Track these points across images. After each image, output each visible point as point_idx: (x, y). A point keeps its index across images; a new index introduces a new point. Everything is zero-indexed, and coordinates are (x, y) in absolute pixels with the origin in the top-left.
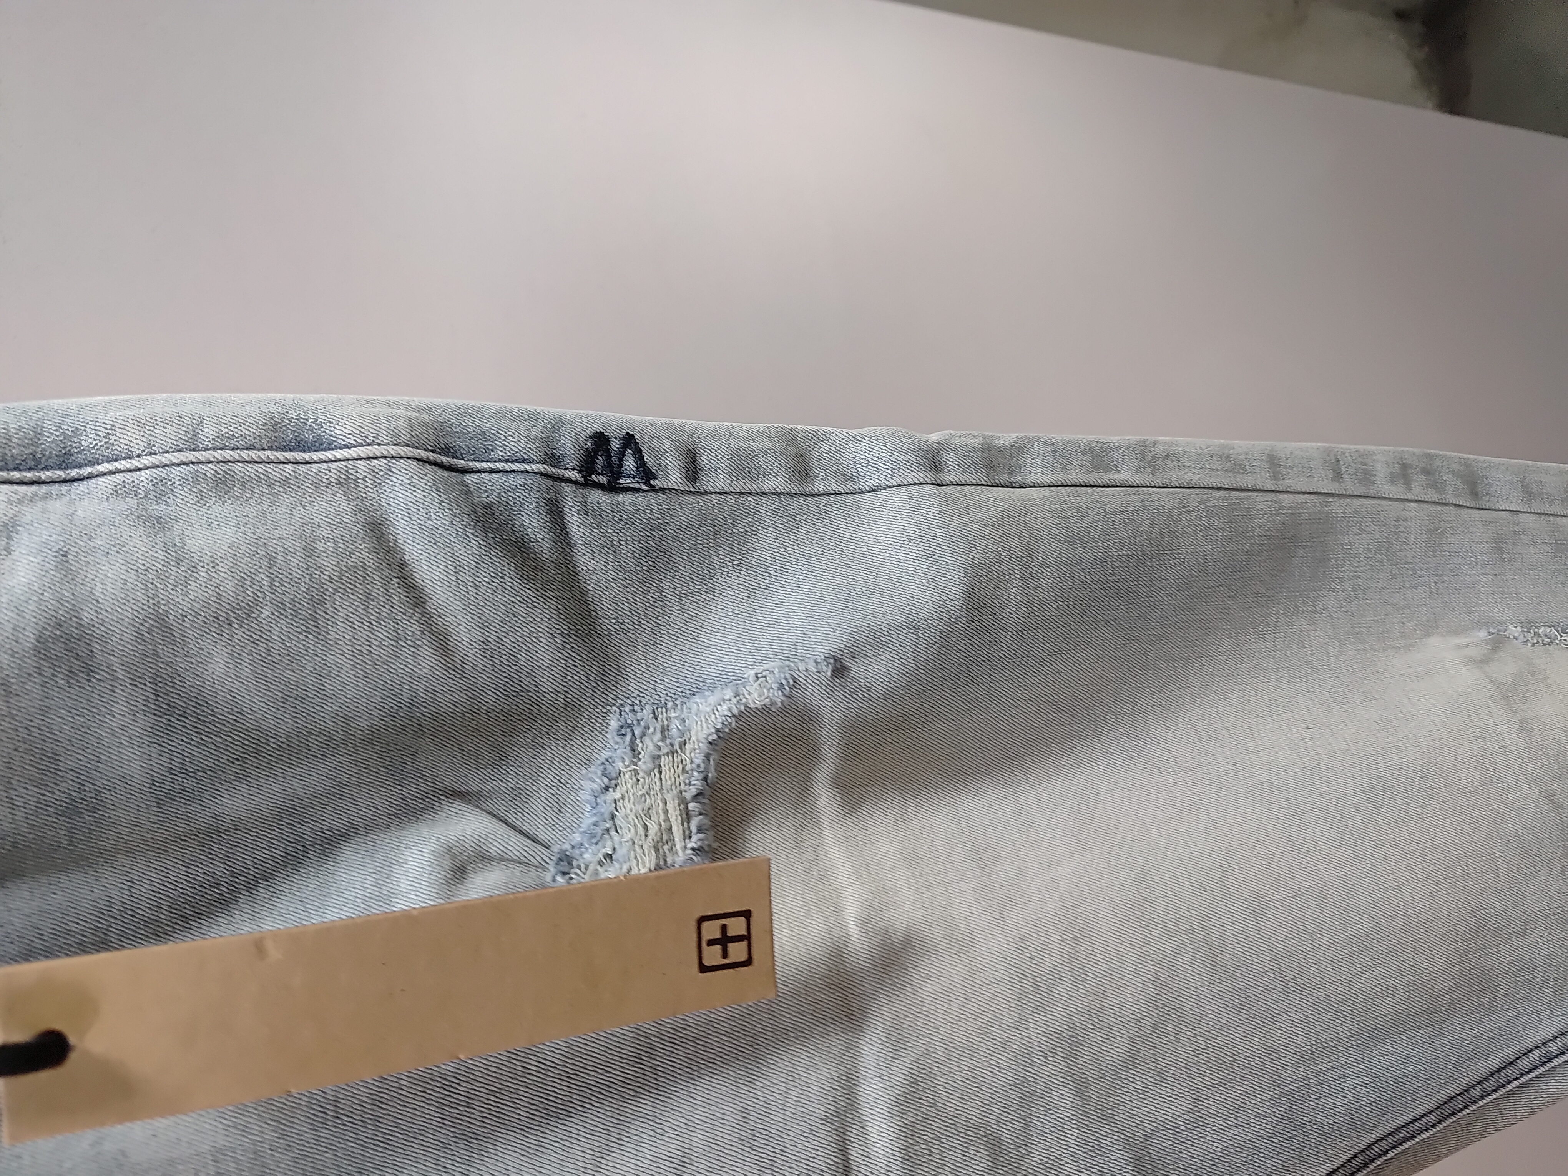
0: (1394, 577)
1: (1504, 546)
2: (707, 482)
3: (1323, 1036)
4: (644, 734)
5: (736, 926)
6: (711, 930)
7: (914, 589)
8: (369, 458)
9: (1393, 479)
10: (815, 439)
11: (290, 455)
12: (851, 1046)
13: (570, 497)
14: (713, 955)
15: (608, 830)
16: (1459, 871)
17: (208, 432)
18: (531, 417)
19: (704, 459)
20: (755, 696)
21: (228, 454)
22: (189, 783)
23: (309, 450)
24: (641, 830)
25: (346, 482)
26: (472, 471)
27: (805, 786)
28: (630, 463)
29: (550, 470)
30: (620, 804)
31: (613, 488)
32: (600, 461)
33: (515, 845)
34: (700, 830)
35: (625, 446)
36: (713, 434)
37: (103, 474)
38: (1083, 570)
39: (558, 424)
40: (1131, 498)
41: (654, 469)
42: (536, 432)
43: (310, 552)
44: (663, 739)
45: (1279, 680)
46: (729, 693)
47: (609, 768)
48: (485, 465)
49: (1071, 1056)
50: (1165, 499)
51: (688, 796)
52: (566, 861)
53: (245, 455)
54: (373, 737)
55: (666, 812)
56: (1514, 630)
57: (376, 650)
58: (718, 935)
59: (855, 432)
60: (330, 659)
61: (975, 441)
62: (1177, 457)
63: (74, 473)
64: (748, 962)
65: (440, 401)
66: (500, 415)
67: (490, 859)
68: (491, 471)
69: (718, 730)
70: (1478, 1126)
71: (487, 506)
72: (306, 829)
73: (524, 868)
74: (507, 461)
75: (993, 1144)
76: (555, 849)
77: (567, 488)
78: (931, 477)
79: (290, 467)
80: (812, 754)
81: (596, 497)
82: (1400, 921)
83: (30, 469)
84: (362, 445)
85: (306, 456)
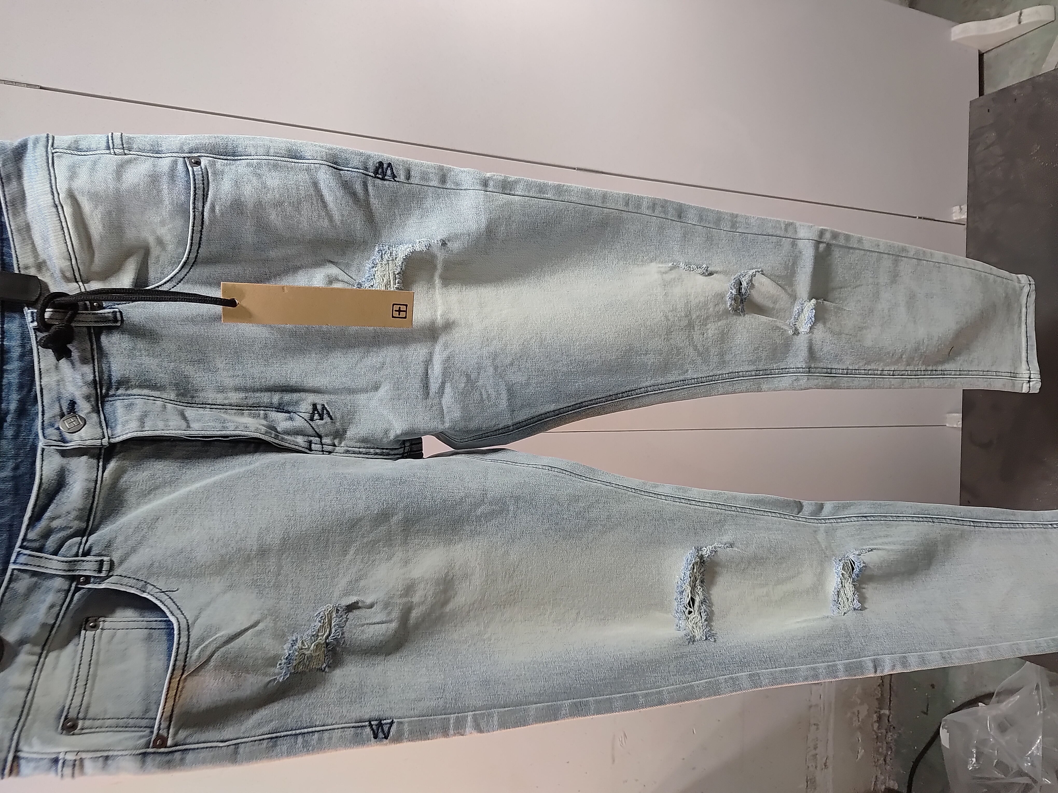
0: (643, 241)
1: (687, 236)
2: (412, 181)
3: (572, 370)
4: (385, 254)
5: (403, 308)
6: (396, 307)
7: (471, 223)
8: (314, 164)
9: (648, 208)
10: (449, 170)
11: (293, 160)
12: (433, 346)
13: (370, 181)
14: (396, 314)
15: (372, 279)
16: (627, 332)
17: (272, 151)
18: (361, 154)
19: (412, 173)
20: (418, 248)
21: (277, 158)
22: (262, 246)
23: (298, 159)
24: (382, 280)
25: (308, 170)
26: (342, 170)
27: (432, 277)
28: (389, 172)
29: (365, 172)
30: (376, 272)
31: (383, 179)
32: (380, 171)
33: (346, 278)
34: (398, 283)
35: (388, 167)
36: (416, 165)
37: (243, 159)
38: (527, 225)
39: (369, 157)
40: (550, 203)
41: (396, 175)
42: (362, 159)
43: (298, 189)
44: (391, 256)
45: (593, 269)
46: (410, 246)
47: (374, 261)
48: (346, 169)
49: (494, 359)
50: (561, 205)
51: (396, 273)
52: (360, 284)
53: (282, 159)
54: (310, 242)
55: (389, 276)
56: (682, 265)
57: (313, 218)
58: (398, 309)
59: (462, 169)
60: (301, 219)
61: (501, 178)
62: (570, 191)
63: (236, 158)
64: (405, 318)
65: (335, 146)
66: (352, 153)
67: (339, 281)
68: (348, 171)
69: (406, 256)
70: (622, 406)
71: (346, 181)
72: (289, 264)
73: (348, 285)
74: (353, 168)
75: (468, 376)
76: (357, 281)
77: (369, 178)
78: (483, 188)
79: (293, 163)
80: (435, 267)
81: (378, 182)
82: (604, 343)
83: (225, 156)
84: (312, 159)
85: (298, 161)
